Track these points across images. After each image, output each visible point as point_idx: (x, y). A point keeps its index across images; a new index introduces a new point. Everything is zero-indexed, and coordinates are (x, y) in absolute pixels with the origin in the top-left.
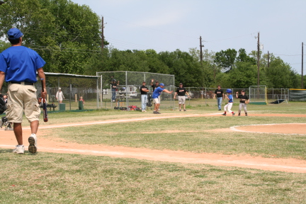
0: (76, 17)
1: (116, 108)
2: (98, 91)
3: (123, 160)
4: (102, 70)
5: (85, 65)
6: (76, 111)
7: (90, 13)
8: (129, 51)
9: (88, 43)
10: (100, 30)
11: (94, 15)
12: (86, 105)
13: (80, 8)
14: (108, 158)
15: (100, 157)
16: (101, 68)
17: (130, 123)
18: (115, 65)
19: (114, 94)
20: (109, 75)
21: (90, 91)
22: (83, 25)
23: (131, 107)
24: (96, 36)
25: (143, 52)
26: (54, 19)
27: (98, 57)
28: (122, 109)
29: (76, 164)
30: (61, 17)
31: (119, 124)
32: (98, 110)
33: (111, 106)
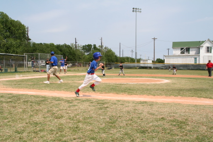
0: (13, 26)
1: (34, 71)
2: (25, 63)
3: (34, 96)
4: (27, 52)
5: (19, 50)
6: (14, 72)
7: (21, 24)
8: (41, 44)
9: (20, 39)
10: (27, 33)
11: (23, 25)
12: (19, 69)
14: (27, 95)
15: (22, 95)
16: (27, 51)
17: (40, 78)
18: (34, 50)
19: (33, 64)
20: (31, 55)
21: (21, 62)
22: (18, 30)
23: (42, 71)
24: (24, 36)
25: (48, 44)
26: (2, 27)
27: (26, 46)
28: (37, 71)
29: (10, 98)
30: (6, 26)
31: (35, 79)
32: (24, 72)
33: (31, 70)
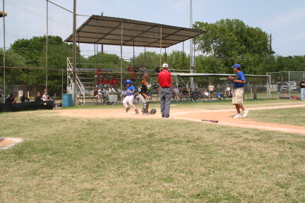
0: (251, 36)
1: (280, 98)
2: (267, 86)
3: (291, 135)
4: (270, 71)
5: (258, 69)
6: (252, 100)
7: (261, 32)
8: (290, 57)
9: (259, 53)
10: (269, 43)
11: (264, 33)
12: (259, 96)
13: (254, 30)
14: (279, 133)
15: (273, 132)
16: (270, 70)
17: (292, 109)
18: (279, 67)
19: (279, 88)
20: (275, 75)
21: (261, 86)
22: (256, 41)
23: (293, 97)
24: (265, 49)
25: (301, 57)
26: (236, 39)
27: (268, 62)
28: (286, 98)
29: (257, 135)
30: (241, 37)
31: (284, 109)
32: (267, 99)
33: (277, 96)
